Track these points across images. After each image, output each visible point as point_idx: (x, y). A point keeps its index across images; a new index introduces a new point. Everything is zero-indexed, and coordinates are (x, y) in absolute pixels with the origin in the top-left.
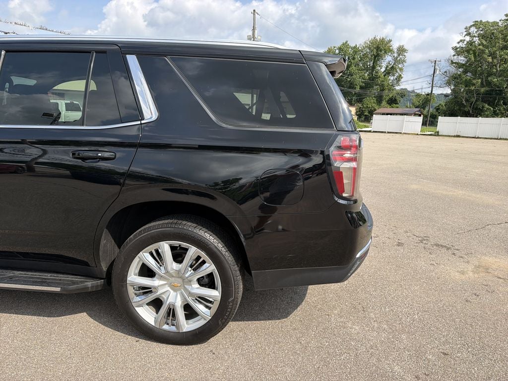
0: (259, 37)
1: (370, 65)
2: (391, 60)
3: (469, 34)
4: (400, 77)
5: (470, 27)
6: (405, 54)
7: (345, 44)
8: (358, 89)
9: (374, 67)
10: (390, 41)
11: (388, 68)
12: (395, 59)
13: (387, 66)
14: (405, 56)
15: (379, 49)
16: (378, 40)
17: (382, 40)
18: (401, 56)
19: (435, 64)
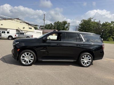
1: (63, 26)
3: (82, 22)
4: (69, 29)
7: (58, 21)
10: (67, 22)
12: (68, 25)
15: (65, 23)
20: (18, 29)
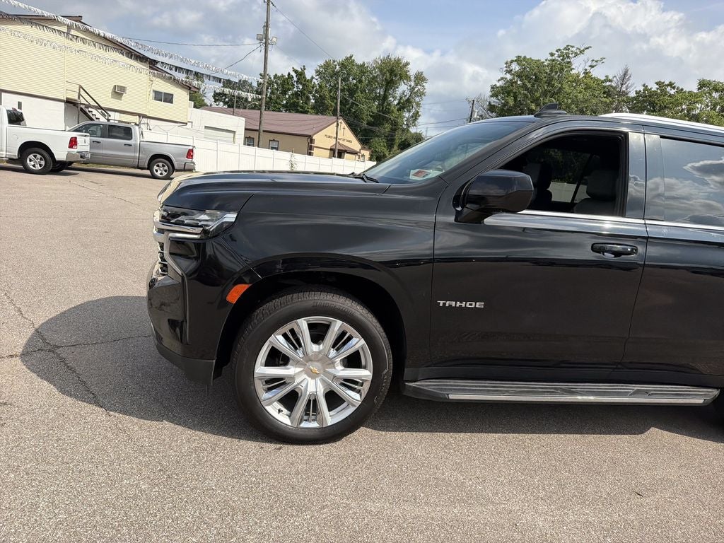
0: (274, 39)
1: (379, 93)
2: (406, 89)
3: (509, 72)
4: (416, 115)
5: (512, 61)
6: (424, 84)
7: (349, 60)
8: (364, 124)
9: (385, 98)
10: (407, 64)
11: (402, 101)
12: (412, 90)
13: (401, 98)
14: (423, 86)
15: (393, 72)
16: (393, 59)
17: (398, 61)
18: (419, 87)
19: (473, 104)
20: (74, 96)
